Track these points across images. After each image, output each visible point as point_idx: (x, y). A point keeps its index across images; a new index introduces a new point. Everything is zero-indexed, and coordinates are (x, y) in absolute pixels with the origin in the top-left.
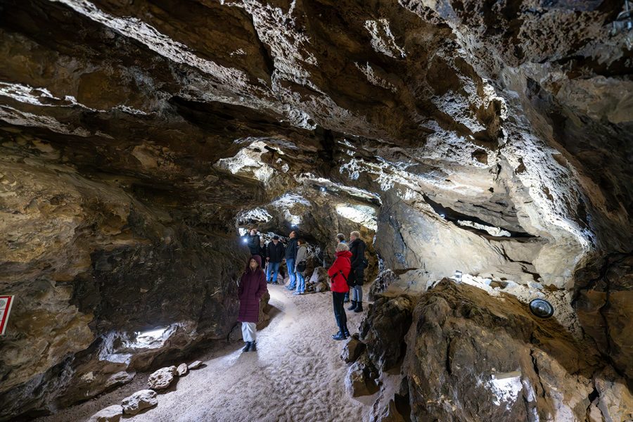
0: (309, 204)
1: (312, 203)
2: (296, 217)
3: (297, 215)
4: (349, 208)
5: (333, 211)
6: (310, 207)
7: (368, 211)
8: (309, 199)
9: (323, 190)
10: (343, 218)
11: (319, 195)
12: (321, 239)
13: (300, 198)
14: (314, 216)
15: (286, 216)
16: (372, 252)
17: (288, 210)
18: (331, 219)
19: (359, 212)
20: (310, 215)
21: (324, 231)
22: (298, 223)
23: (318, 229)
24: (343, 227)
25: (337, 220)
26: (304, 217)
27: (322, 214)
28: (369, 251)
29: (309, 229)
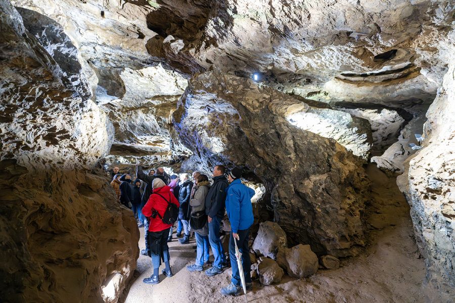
0: (232, 111)
1: (238, 106)
2: (215, 139)
3: (216, 135)
4: (309, 114)
5: (281, 120)
6: (236, 116)
7: (340, 119)
8: (229, 98)
9: (256, 77)
10: (301, 131)
11: (247, 86)
12: (265, 173)
13: (213, 100)
14: (246, 132)
15: (204, 141)
16: (357, 187)
17: (204, 131)
18: (279, 135)
19: (325, 123)
20: (240, 133)
21: (267, 158)
22: (222, 149)
23: (257, 155)
24: (303, 148)
25: (290, 136)
26: (229, 137)
27: (260, 127)
28: (352, 185)
29: (241, 158)
